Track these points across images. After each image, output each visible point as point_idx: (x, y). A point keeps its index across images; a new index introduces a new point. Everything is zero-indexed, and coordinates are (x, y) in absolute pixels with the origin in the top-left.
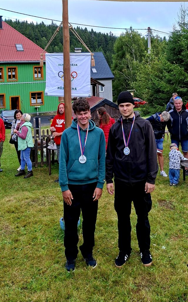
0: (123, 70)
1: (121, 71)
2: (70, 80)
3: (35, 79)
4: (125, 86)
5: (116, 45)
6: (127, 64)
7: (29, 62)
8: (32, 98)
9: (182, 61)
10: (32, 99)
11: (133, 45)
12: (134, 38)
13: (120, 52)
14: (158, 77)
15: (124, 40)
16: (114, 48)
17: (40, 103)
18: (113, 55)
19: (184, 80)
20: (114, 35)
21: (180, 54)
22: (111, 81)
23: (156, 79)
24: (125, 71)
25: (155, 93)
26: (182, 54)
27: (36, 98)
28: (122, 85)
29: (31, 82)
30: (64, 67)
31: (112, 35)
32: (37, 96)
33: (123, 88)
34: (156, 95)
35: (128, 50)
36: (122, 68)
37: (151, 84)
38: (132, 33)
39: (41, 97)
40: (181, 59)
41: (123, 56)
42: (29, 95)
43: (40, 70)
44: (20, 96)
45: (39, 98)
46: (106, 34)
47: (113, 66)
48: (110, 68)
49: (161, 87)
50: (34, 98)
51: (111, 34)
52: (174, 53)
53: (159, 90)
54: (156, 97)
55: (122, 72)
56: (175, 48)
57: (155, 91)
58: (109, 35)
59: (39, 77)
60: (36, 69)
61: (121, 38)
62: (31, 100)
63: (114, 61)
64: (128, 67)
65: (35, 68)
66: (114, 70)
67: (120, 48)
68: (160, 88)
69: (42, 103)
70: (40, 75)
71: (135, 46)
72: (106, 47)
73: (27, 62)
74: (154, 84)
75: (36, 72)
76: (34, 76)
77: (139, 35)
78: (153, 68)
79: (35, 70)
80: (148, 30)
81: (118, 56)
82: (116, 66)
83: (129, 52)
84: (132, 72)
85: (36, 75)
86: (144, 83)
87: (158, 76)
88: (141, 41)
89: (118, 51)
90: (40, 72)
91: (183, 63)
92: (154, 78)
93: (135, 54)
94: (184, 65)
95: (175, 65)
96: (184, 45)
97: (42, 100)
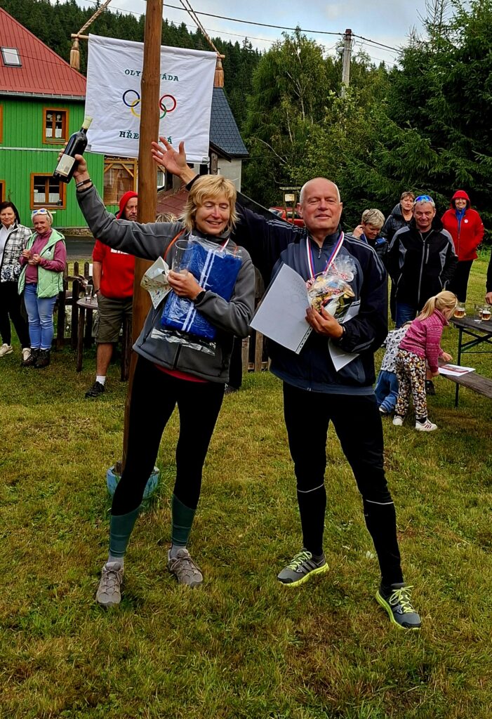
0: (273, 139)
1: (266, 139)
2: (156, 114)
3: (46, 142)
4: (273, 179)
5: (257, 73)
6: (283, 124)
7: (34, 95)
8: (35, 188)
9: (429, 122)
10: (36, 191)
11: (301, 76)
12: (305, 58)
13: (267, 92)
14: (363, 158)
15: (278, 61)
16: (253, 80)
17: (56, 204)
18: (249, 98)
19: (427, 170)
20: (254, 49)
21: (423, 104)
22: (240, 162)
23: (356, 164)
24: (277, 140)
25: (350, 200)
26: (430, 102)
27: (47, 190)
28: (267, 175)
29: (35, 149)
30: (143, 79)
31: (251, 46)
32: (48, 186)
33: (269, 184)
34: (354, 204)
35: (287, 85)
36: (271, 132)
37: (344, 175)
38: (300, 45)
39: (58, 188)
40: (425, 117)
41: (275, 100)
42: (29, 182)
43: (60, 119)
44: (5, 183)
45: (53, 190)
46: (233, 44)
47: (246, 125)
48: (240, 130)
49: (369, 182)
50: (41, 190)
51: (247, 44)
52: (408, 101)
53: (362, 191)
54: (354, 208)
55: (270, 142)
56: (412, 88)
57: (353, 193)
58: (241, 47)
59: (57, 136)
60: (49, 116)
61: (271, 57)
62: (32, 194)
63: (250, 114)
64: (285, 132)
65: (48, 112)
66: (248, 136)
67: (268, 82)
68: (365, 186)
69: (62, 203)
70: (59, 132)
71: (305, 79)
72: (232, 77)
73: (29, 95)
74: (349, 174)
75: (49, 125)
76: (44, 132)
77: (319, 50)
78: (349, 134)
79: (49, 119)
80: (347, 35)
81: (262, 100)
82: (255, 127)
83: (291, 93)
84: (294, 143)
85: (49, 132)
86: (326, 170)
87: (362, 155)
88: (323, 67)
89: (263, 88)
90: (59, 126)
91: (429, 128)
92: (352, 160)
93: (305, 100)
94: (431, 132)
95: (410, 130)
96: (436, 81)
97: (61, 197)
